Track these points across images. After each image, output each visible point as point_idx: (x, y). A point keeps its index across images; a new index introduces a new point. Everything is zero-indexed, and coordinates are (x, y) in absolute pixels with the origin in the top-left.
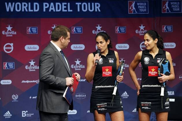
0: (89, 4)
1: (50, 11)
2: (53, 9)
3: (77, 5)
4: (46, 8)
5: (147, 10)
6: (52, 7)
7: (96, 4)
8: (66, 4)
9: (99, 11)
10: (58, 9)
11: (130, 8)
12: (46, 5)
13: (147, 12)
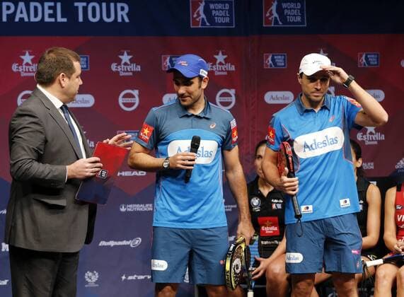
0: (104, 5)
1: (17, 20)
2: (25, 16)
3: (77, 7)
4: (8, 15)
5: (231, 20)
6: (21, 12)
7: (119, 5)
8: (52, 4)
9: (127, 20)
10: (36, 16)
11: (195, 16)
12: (8, 8)
13: (231, 24)
